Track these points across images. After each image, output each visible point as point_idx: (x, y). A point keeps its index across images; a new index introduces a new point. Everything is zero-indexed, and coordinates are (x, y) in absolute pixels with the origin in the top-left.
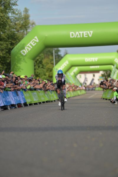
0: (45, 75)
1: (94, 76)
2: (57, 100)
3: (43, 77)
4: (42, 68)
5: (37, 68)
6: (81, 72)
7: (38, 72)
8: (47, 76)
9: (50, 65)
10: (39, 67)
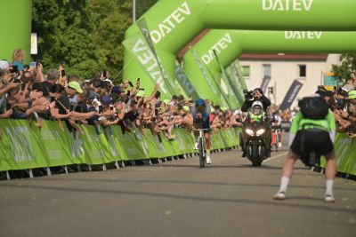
0: (93, 57)
1: (303, 72)
2: (120, 162)
3: (83, 65)
4: (83, 26)
5: (63, 25)
6: (248, 54)
7: (62, 45)
8: (103, 60)
9: (117, 15)
10: (69, 22)
